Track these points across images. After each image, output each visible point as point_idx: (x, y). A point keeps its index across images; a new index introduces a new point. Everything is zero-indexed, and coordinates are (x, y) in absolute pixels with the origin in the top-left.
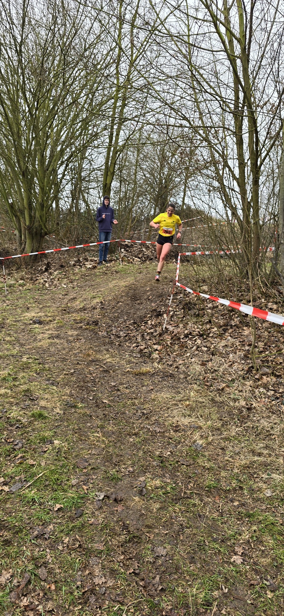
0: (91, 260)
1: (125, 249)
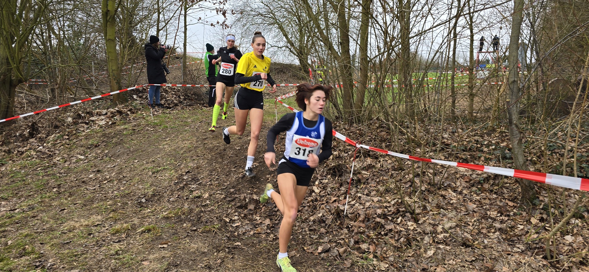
0: (97, 114)
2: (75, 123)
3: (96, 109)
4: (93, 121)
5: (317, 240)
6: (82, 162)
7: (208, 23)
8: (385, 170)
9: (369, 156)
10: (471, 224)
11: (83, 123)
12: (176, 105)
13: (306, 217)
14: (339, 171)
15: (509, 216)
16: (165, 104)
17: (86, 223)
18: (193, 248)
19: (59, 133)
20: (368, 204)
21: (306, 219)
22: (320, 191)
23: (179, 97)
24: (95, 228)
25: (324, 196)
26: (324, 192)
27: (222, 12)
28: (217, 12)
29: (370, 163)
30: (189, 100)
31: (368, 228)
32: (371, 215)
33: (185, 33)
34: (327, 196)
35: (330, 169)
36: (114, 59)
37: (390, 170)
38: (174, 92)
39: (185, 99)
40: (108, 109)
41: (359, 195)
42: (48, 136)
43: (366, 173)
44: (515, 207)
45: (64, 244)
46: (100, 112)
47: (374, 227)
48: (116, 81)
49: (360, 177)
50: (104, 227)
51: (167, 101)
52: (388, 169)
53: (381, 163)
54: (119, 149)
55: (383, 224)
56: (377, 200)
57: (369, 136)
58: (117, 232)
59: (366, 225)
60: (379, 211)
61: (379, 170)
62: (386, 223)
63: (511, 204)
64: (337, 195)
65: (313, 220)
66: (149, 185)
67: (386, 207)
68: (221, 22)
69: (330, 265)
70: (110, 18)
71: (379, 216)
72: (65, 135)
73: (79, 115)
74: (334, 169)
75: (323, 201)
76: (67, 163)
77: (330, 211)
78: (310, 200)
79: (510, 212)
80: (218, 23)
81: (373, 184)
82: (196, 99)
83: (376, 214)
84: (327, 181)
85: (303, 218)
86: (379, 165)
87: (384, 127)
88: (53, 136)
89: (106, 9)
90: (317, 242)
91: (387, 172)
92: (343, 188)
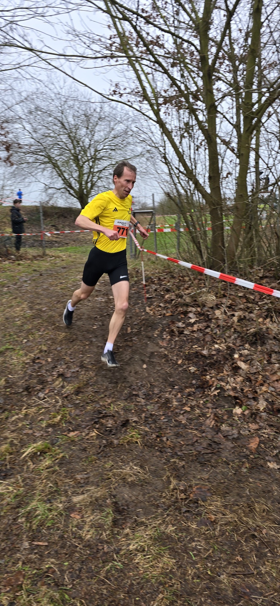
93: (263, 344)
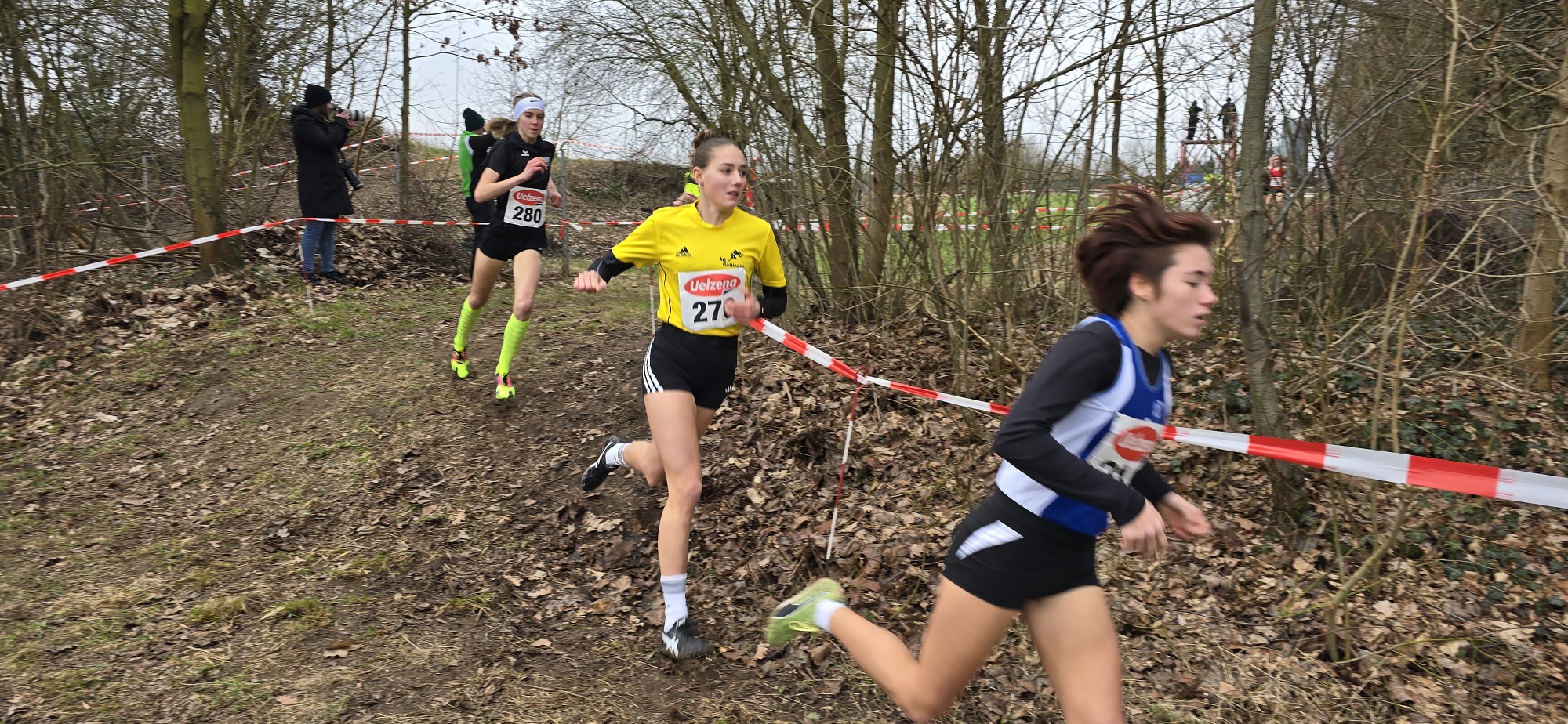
0: (155, 298)
1: (268, 247)
2: (92, 325)
3: (151, 286)
4: (142, 319)
5: (753, 629)
6: (109, 432)
7: (468, 55)
8: (935, 444)
9: (895, 407)
10: (1146, 577)
11: (113, 324)
12: (380, 275)
13: (728, 568)
14: (816, 448)
15: (1240, 555)
16: (347, 272)
17: (120, 595)
18: (419, 656)
19: (44, 352)
20: (888, 532)
21: (729, 573)
22: (767, 501)
23: (389, 254)
24: (146, 609)
25: (775, 512)
26: (775, 501)
27: (507, 25)
28: (495, 23)
29: (895, 426)
30: (417, 261)
31: (886, 594)
32: (895, 560)
33: (406, 79)
34: (785, 513)
35: (792, 444)
36: (202, 147)
37: (948, 443)
38: (373, 239)
39: (404, 260)
40: (185, 285)
41: (867, 508)
42: (12, 360)
43: (885, 450)
44: (1256, 532)
45: (56, 654)
46: (163, 294)
47: (902, 590)
48: (208, 209)
49: (870, 462)
50: (171, 606)
51: (354, 264)
52: (943, 441)
53: (925, 425)
54: (216, 396)
55: (927, 581)
56: (912, 520)
57: (897, 357)
58: (208, 618)
59: (883, 586)
60: (916, 549)
61: (919, 443)
62: (933, 579)
63: (1247, 524)
64: (810, 510)
65: (745, 577)
66: (299, 492)
67: (935, 539)
68: (505, 52)
69: (786, 692)
70: (190, 36)
71: (916, 562)
72: (60, 358)
73: (103, 305)
74: (803, 442)
75: (773, 525)
76: (66, 434)
77: (790, 552)
78: (738, 523)
79: (1242, 544)
80: (497, 53)
81: (903, 480)
82: (436, 261)
83: (908, 556)
84: (783, 474)
85: (720, 571)
86: (920, 430)
87: (933, 333)
88: (26, 361)
89: (179, 10)
90: (753, 632)
91: (939, 448)
92: (825, 493)
93: (820, 459)
